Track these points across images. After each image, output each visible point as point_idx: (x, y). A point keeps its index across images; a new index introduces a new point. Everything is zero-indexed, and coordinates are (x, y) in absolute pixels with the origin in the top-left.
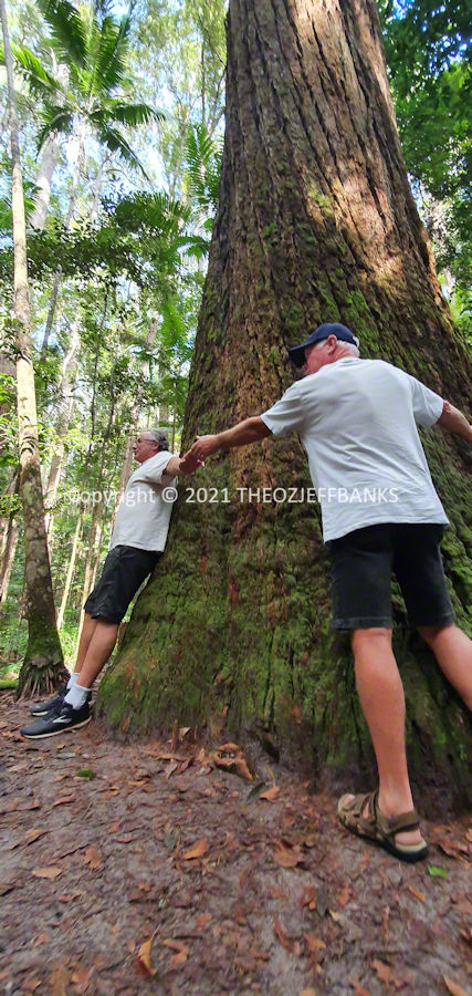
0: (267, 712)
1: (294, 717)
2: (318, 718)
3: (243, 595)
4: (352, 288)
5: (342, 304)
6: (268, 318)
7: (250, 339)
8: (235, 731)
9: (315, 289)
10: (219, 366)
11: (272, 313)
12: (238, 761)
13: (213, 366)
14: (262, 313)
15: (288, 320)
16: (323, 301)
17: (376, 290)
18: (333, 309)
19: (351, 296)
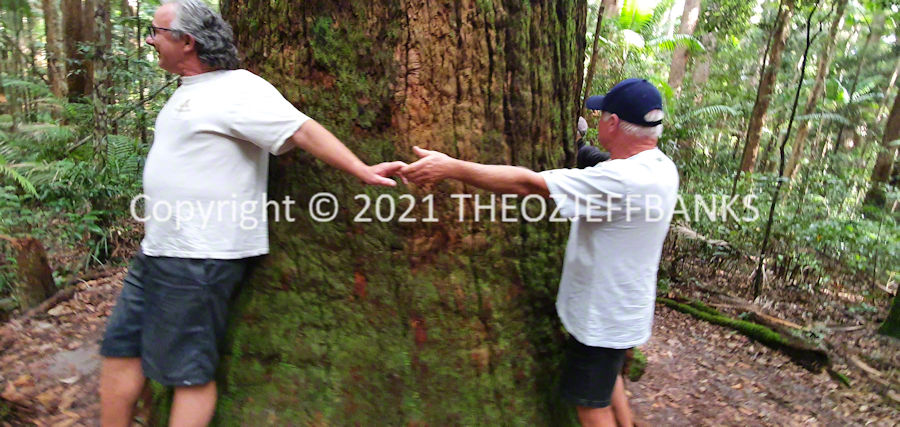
3: (435, 336)
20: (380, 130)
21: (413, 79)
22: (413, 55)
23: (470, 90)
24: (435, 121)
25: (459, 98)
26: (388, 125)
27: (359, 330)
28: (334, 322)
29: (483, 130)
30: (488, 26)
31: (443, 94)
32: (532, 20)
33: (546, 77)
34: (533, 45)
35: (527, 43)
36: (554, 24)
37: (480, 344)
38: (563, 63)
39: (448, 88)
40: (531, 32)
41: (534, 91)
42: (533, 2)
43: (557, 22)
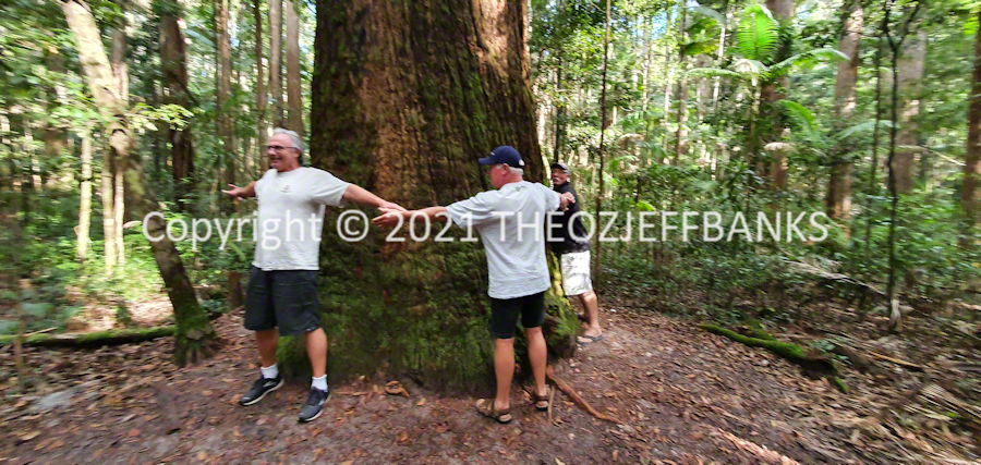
0: (417, 366)
1: (431, 367)
3: (395, 299)
4: (472, 69)
5: (465, 86)
6: (408, 80)
7: (390, 91)
8: (394, 374)
9: (446, 65)
10: (357, 96)
11: (412, 77)
12: (400, 390)
13: (349, 91)
14: (403, 73)
15: (425, 90)
16: (452, 80)
17: (488, 70)
18: (459, 89)
19: (473, 79)
21: (383, 163)
22: (382, 151)
25: (404, 169)
27: (358, 297)
28: (345, 292)
29: (417, 184)
30: (416, 131)
31: (397, 168)
32: (444, 121)
33: (457, 151)
34: (447, 134)
35: (441, 135)
36: (462, 120)
37: (417, 303)
38: (475, 140)
39: (398, 165)
40: (445, 127)
41: (449, 159)
42: (444, 112)
43: (466, 118)
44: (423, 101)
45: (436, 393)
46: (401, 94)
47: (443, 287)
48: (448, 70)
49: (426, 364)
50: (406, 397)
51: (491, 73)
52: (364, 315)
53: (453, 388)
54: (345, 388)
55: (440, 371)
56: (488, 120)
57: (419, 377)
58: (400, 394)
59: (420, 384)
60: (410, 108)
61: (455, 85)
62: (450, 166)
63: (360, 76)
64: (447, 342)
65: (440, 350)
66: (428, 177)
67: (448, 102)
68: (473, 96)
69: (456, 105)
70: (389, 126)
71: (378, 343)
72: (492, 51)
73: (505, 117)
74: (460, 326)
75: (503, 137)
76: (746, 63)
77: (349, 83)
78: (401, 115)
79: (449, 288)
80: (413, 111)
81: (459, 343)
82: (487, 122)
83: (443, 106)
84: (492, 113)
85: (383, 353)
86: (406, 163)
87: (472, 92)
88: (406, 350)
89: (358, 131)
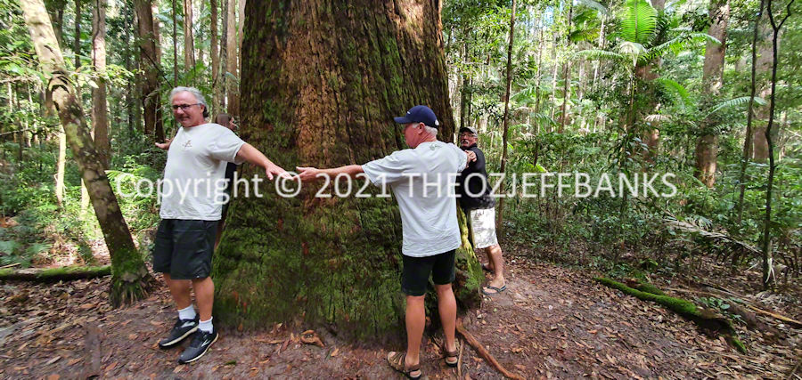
0: (331, 317)
1: (345, 319)
2: (358, 318)
3: (313, 252)
4: (390, 34)
5: (383, 51)
6: (329, 43)
7: (313, 54)
8: (310, 323)
9: (366, 30)
10: (281, 58)
11: (332, 41)
12: (316, 339)
13: (274, 54)
14: (324, 37)
15: (344, 53)
16: (370, 44)
17: (405, 36)
18: (377, 53)
19: (390, 44)
20: (291, 148)
21: (304, 122)
22: (303, 111)
23: (328, 124)
24: (313, 140)
25: (323, 128)
26: (294, 145)
27: (279, 247)
28: (267, 242)
29: (335, 142)
30: (335, 92)
31: (316, 127)
32: (362, 83)
33: (374, 112)
34: (364, 96)
35: (359, 96)
36: (379, 83)
37: (333, 256)
38: (392, 102)
39: (318, 124)
40: (363, 90)
41: (366, 119)
42: (363, 75)
43: (383, 81)
44: (343, 63)
45: (349, 344)
46: (322, 57)
47: (358, 240)
48: (367, 34)
49: (340, 315)
50: (320, 346)
51: (407, 39)
52: (284, 265)
53: (366, 340)
54: (263, 335)
55: (353, 323)
56: (404, 83)
57: (333, 327)
58: (314, 344)
59: (334, 334)
60: (330, 71)
61: (373, 49)
62: (367, 126)
63: (285, 39)
64: (360, 294)
65: (354, 301)
66: (346, 136)
67: (367, 65)
68: (390, 60)
69: (374, 68)
70: (311, 87)
71: (296, 293)
72: (409, 18)
73: (420, 81)
74: (374, 279)
75: (418, 100)
76: (628, 45)
77: (275, 46)
78: (322, 77)
79: (364, 242)
80: (333, 73)
81: (372, 296)
82: (403, 85)
83: (361, 69)
84: (408, 77)
85: (300, 302)
86: (325, 122)
87: (389, 56)
88: (321, 300)
89: (282, 92)
